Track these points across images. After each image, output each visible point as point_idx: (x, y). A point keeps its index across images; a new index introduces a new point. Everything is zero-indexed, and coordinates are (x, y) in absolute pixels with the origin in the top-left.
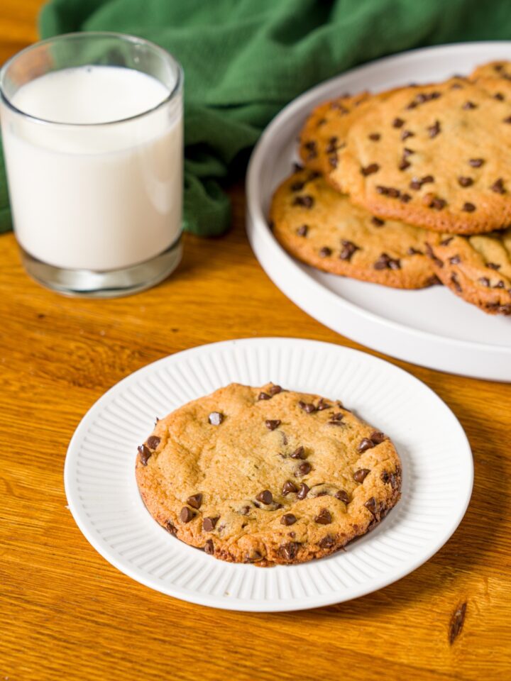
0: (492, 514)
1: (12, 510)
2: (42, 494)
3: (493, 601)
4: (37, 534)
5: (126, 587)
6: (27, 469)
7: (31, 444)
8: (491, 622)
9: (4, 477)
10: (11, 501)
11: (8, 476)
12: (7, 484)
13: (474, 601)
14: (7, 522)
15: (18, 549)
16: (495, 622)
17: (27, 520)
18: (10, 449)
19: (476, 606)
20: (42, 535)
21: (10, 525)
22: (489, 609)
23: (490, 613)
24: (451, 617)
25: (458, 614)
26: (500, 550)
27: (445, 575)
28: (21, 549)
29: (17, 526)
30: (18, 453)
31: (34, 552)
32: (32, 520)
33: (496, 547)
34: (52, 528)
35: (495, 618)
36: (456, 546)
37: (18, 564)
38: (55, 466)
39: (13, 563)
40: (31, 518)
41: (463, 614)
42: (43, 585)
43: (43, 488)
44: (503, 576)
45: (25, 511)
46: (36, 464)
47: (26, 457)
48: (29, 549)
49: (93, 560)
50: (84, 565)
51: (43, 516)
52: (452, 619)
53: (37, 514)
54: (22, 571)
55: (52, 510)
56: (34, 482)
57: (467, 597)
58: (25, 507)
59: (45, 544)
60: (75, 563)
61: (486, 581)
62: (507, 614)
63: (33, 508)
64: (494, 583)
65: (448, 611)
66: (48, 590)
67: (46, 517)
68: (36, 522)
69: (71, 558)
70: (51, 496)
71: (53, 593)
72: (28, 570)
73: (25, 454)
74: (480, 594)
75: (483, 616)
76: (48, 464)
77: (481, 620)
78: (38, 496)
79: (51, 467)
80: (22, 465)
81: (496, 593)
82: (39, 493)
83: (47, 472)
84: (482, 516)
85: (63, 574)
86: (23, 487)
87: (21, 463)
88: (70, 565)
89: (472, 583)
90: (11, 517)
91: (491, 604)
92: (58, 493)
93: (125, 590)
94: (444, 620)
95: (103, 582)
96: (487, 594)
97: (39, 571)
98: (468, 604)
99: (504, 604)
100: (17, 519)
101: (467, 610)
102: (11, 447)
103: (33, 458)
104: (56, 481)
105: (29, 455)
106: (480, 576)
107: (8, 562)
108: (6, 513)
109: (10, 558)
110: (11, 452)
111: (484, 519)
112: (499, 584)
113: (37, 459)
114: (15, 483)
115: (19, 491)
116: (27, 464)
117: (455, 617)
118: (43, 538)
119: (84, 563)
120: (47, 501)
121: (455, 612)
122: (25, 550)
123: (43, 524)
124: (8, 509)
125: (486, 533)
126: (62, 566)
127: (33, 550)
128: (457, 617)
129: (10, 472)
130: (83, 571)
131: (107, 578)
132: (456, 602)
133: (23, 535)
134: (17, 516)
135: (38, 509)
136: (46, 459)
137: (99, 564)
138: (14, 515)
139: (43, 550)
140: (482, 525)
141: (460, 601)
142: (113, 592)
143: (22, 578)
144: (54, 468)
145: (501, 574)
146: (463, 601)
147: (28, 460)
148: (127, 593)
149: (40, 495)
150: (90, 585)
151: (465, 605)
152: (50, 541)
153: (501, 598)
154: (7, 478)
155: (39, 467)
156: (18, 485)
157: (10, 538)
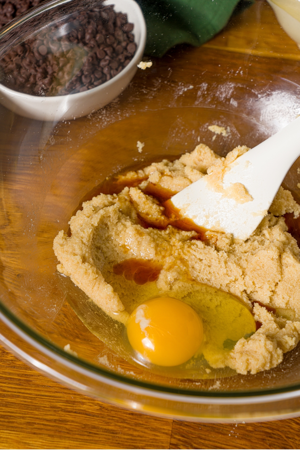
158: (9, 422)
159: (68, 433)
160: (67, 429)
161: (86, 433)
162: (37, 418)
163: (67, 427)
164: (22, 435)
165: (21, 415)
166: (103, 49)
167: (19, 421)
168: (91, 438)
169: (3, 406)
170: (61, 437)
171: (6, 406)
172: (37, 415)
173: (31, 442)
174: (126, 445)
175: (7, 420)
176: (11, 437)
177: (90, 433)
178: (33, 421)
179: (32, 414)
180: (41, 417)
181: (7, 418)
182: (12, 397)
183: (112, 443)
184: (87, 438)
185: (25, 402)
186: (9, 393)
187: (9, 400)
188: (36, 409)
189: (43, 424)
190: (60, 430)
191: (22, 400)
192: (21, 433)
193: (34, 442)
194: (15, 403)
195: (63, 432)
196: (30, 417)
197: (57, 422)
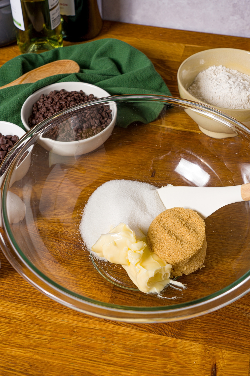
0: (218, 317)
1: (35, 331)
2: (46, 322)
3: (226, 362)
4: (46, 343)
5: (84, 368)
6: (39, 309)
7: (39, 297)
8: (227, 373)
9: (30, 315)
10: (34, 327)
11: (31, 314)
12: (32, 318)
13: (219, 363)
14: (34, 338)
15: (39, 352)
16: (228, 372)
17: (41, 336)
18: (31, 300)
19: (220, 365)
20: (48, 344)
21: (35, 339)
22: (225, 366)
23: (226, 368)
24: (211, 372)
25: (214, 370)
26: (224, 335)
27: (206, 350)
28: (41, 352)
29: (38, 340)
30: (34, 302)
31: (45, 353)
32: (43, 336)
33: (223, 334)
34: (51, 339)
35: (227, 371)
36: (208, 334)
37: (40, 360)
38: (49, 307)
39: (38, 359)
40: (43, 335)
41: (215, 369)
42: (51, 370)
43: (46, 319)
44: (228, 349)
45: (40, 331)
46: (42, 306)
47: (37, 303)
48: (44, 351)
49: (69, 355)
50: (66, 358)
51: (47, 334)
52: (212, 373)
53: (45, 333)
54: (42, 363)
55: (51, 330)
56: (42, 316)
57: (216, 361)
58: (40, 329)
59: (50, 348)
60: (63, 357)
61: (222, 352)
62: (232, 368)
63: (43, 330)
64: (225, 352)
65: (209, 369)
66: (53, 373)
67: (49, 334)
68: (45, 337)
69: (60, 354)
70: (49, 322)
71: (55, 374)
72: (44, 363)
73: (37, 302)
74: (220, 358)
75: (223, 370)
76: (47, 306)
77: (223, 372)
78: (44, 323)
79: (48, 308)
80: (36, 308)
81: (226, 357)
82: (45, 322)
83: (46, 310)
84: (215, 318)
85: (58, 363)
86: (38, 319)
87: (36, 307)
88: (61, 358)
89: (216, 353)
90: (35, 335)
91: (225, 363)
92: (52, 321)
93: (83, 369)
94: (209, 374)
95: (75, 366)
96: (223, 358)
97: (49, 363)
98: (217, 364)
99: (230, 363)
100: (38, 336)
101: (217, 368)
102: (31, 299)
103: (40, 304)
104: (51, 315)
105: (39, 302)
106: (219, 349)
107: (36, 359)
108: (33, 333)
109: (37, 357)
110: (32, 302)
111: (216, 320)
112: (227, 353)
113: (42, 304)
114: (34, 317)
115: (37, 321)
116: (39, 307)
117: (213, 372)
118: (48, 345)
119: (66, 356)
120: (48, 325)
121: (212, 368)
122: (42, 352)
123: (47, 338)
124: (33, 331)
125: (218, 327)
126: (57, 359)
127: (45, 352)
128: (214, 371)
129: (32, 312)
130: (66, 361)
131: (76, 364)
132: (212, 364)
133: (41, 344)
134: (37, 334)
135: (45, 330)
136: (46, 304)
137: (72, 357)
138: (36, 334)
139: (49, 351)
140: (216, 323)
141: (213, 363)
142: (79, 371)
143: (42, 367)
144: (49, 308)
145: (227, 347)
146: (214, 363)
147: (38, 305)
148: (85, 371)
149: (45, 323)
150: (70, 368)
151: (215, 365)
152: (52, 346)
153: (229, 360)
154: (31, 315)
155: (44, 308)
156: (36, 318)
157: (36, 346)
158: (24, 300)
159: (53, 308)
160: (53, 306)
161: (62, 309)
162: (39, 299)
163: (53, 305)
164: (30, 307)
165: (31, 297)
166: (94, 121)
167: (29, 300)
168: (65, 311)
169: (22, 292)
170: (49, 310)
171: (24, 292)
172: (38, 298)
173: (34, 311)
174: (82, 316)
175: (23, 299)
176: (24, 308)
177: (65, 308)
178: (36, 301)
179: (36, 297)
180: (40, 299)
181: (24, 298)
182: (27, 288)
183: (75, 314)
184: (63, 311)
185: (34, 291)
186: (26, 286)
187: (26, 289)
188: (38, 295)
189: (41, 303)
190: (49, 306)
191: (32, 290)
192: (29, 306)
193: (35, 311)
194: (28, 291)
195: (51, 307)
196: (35, 299)
197: (49, 302)
